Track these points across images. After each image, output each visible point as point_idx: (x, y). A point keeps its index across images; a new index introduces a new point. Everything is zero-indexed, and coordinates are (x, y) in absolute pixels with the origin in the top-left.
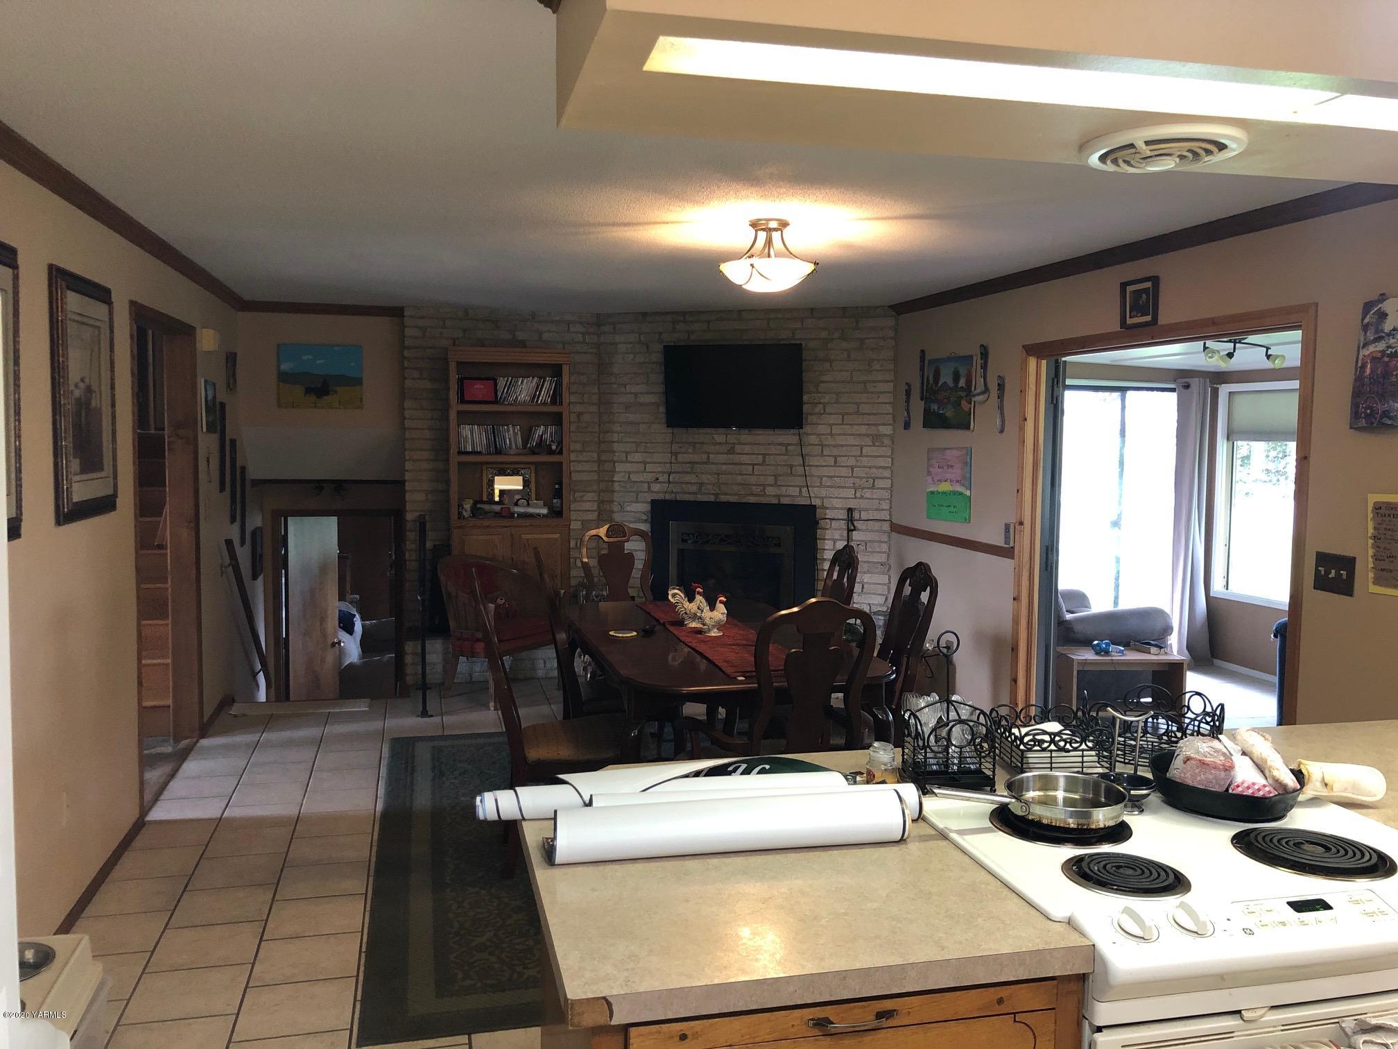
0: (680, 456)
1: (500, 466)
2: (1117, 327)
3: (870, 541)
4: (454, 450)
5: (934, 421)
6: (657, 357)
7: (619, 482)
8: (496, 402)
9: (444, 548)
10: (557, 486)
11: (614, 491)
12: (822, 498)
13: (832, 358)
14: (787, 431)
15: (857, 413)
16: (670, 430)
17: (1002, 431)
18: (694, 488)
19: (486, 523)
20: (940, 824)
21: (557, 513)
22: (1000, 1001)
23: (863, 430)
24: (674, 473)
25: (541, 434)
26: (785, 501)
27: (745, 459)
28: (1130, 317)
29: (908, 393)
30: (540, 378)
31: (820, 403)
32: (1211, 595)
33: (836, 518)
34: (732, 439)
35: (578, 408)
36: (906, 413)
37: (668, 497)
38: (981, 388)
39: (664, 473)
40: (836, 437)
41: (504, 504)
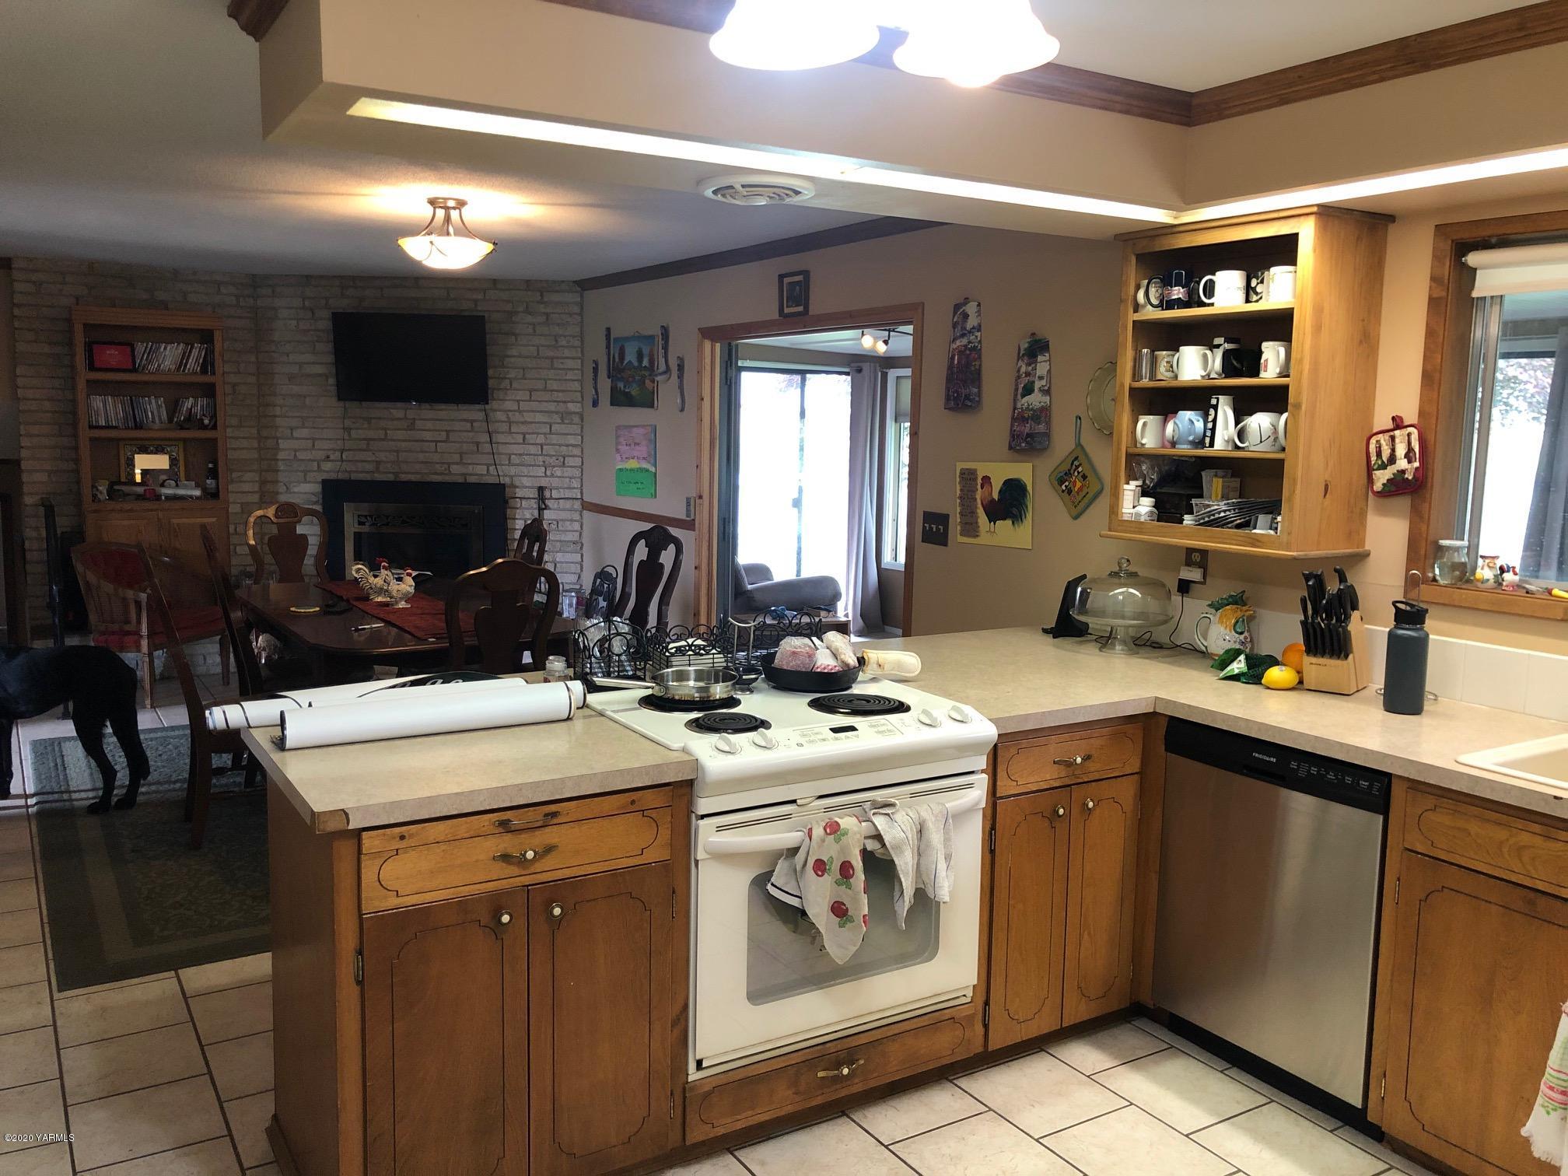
0: (353, 432)
1: (140, 442)
2: (776, 316)
3: (562, 520)
4: (83, 424)
5: (621, 399)
6: (325, 324)
7: (283, 460)
8: (134, 370)
9: (78, 535)
10: (210, 466)
11: (278, 471)
12: (511, 477)
13: (517, 331)
14: (472, 407)
15: (545, 389)
16: (341, 404)
17: (682, 410)
18: (369, 467)
19: (127, 506)
20: (599, 707)
21: (215, 495)
22: (633, 802)
23: (552, 407)
24: (347, 450)
25: (189, 407)
26: (472, 479)
27: (428, 436)
28: (787, 307)
29: (596, 370)
30: (187, 344)
31: (506, 378)
32: (882, 567)
33: (526, 496)
34: (411, 414)
35: (233, 379)
36: (594, 391)
37: (341, 476)
38: (663, 368)
39: (334, 450)
40: (524, 414)
41: (147, 486)
